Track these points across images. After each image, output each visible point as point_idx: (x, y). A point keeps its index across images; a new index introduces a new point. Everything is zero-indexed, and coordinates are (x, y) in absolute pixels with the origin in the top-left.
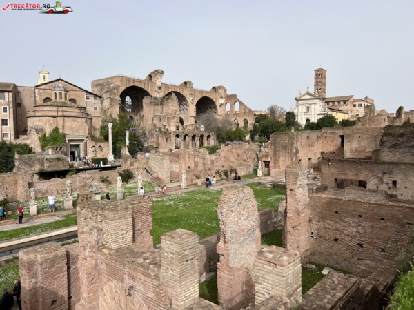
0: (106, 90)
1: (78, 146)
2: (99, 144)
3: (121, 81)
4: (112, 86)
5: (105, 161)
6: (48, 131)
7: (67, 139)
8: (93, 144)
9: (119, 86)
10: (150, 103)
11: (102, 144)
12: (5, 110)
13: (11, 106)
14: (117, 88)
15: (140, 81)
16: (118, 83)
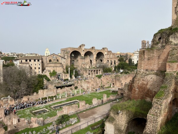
0: (65, 52)
1: (60, 75)
2: (66, 74)
3: (71, 49)
4: (68, 51)
5: (68, 80)
6: (52, 71)
7: (57, 73)
8: (64, 74)
9: (70, 51)
10: (81, 58)
11: (67, 74)
12: (39, 65)
13: (41, 63)
14: (69, 52)
15: (77, 49)
16: (70, 50)
